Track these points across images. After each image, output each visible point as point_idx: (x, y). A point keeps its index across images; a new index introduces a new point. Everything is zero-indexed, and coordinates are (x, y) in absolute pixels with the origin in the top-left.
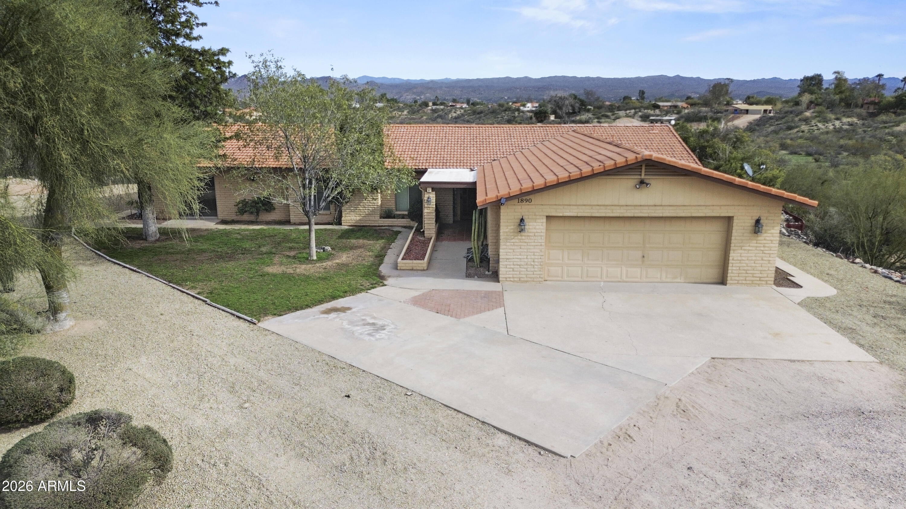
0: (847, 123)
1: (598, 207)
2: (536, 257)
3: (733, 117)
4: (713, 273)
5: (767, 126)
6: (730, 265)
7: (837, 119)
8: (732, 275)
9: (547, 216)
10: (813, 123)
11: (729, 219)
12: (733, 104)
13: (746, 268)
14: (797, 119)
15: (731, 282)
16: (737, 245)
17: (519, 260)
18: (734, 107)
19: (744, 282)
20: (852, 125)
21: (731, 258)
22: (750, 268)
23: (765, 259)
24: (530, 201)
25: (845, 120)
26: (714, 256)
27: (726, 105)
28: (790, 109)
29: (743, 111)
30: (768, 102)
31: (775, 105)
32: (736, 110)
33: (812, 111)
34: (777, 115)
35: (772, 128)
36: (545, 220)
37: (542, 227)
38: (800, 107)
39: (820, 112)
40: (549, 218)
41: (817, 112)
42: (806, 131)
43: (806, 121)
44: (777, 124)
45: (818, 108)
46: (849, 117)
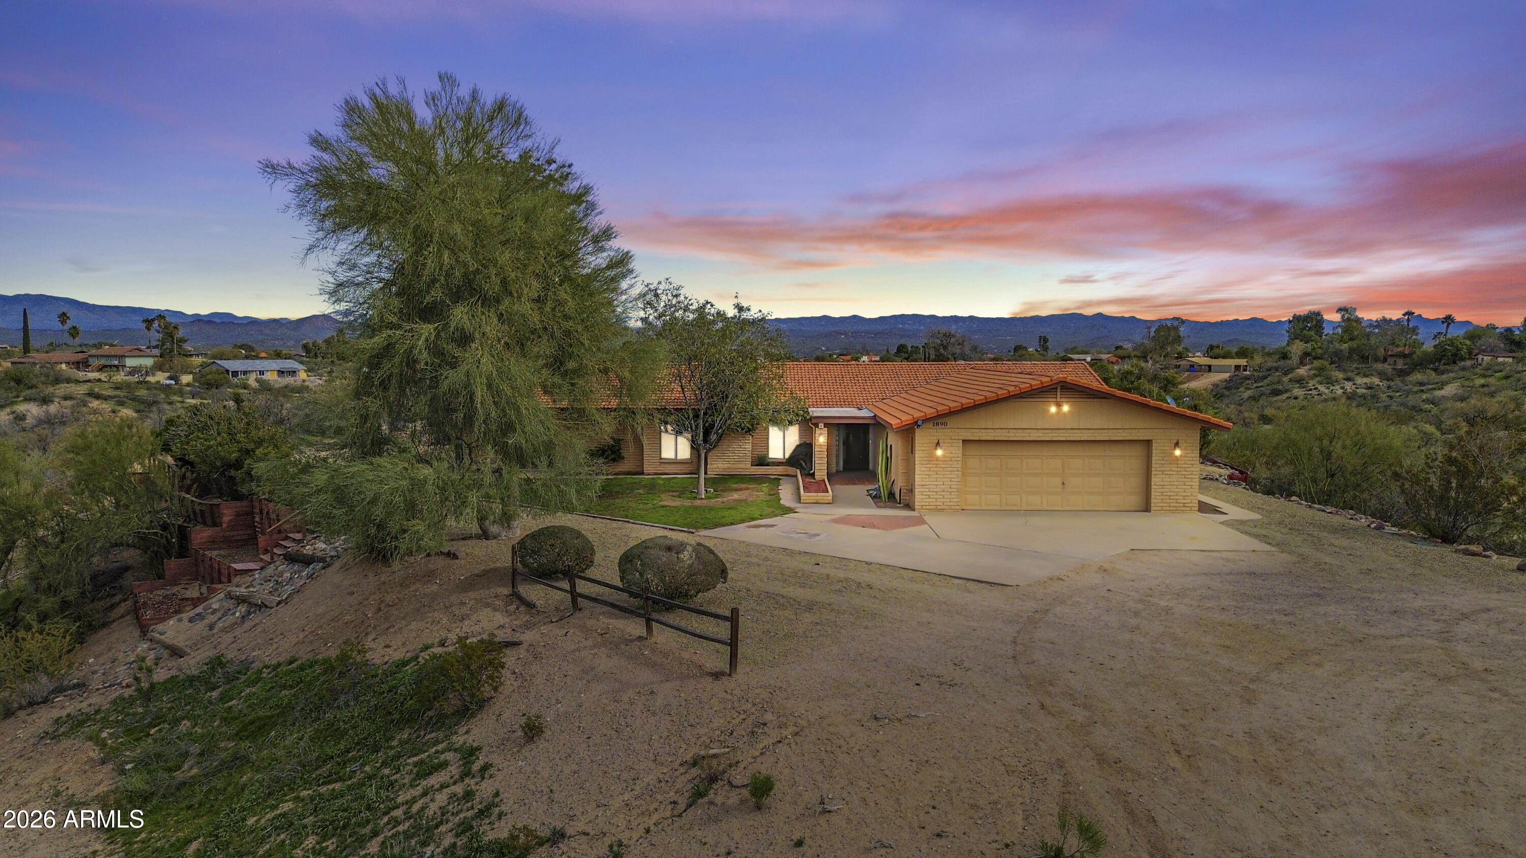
0: (1364, 386)
1: (1014, 431)
2: (953, 483)
3: (1189, 376)
4: (1135, 500)
5: (1242, 389)
6: (1153, 490)
7: (1348, 379)
8: (1156, 501)
9: (963, 441)
10: (1311, 385)
11: (1149, 442)
12: (1188, 356)
13: (1169, 494)
14: (1286, 379)
15: (1155, 508)
16: (1158, 469)
17: (935, 487)
18: (1188, 361)
19: (1168, 508)
20: (1370, 388)
21: (1153, 483)
22: (1172, 494)
23: (1187, 483)
24: (945, 424)
25: (1360, 380)
26: (1135, 482)
27: (1177, 358)
28: (1276, 364)
29: (1203, 367)
30: (1241, 354)
31: (1252, 358)
32: (1192, 366)
33: (1308, 367)
34: (1256, 374)
35: (1249, 393)
36: (961, 445)
37: (958, 452)
38: (1289, 362)
39: (1321, 369)
40: (965, 442)
41: (1316, 369)
42: (1301, 397)
43: (1300, 381)
44: (1257, 387)
45: (1317, 363)
46: (1365, 376)
